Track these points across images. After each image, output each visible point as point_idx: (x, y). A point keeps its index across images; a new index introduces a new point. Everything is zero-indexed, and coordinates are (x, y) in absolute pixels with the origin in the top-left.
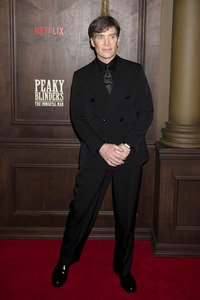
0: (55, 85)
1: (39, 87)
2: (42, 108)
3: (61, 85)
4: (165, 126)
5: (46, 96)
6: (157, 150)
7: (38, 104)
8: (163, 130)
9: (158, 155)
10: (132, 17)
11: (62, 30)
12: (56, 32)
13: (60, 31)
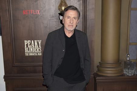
0: (36, 44)
1: (27, 45)
2: (29, 56)
3: (40, 43)
4: (99, 64)
5: (31, 50)
6: (95, 78)
7: (27, 55)
8: (98, 66)
9: (95, 80)
10: (78, 3)
11: (38, 11)
12: (35, 13)
13: (37, 12)
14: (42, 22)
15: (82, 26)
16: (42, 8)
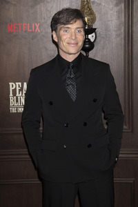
1: (14, 91)
2: (18, 115)
5: (23, 100)
10: (116, 9)
11: (38, 26)
12: (31, 28)
13: (35, 27)
14: (45, 47)
15: (123, 54)
16: (44, 19)
